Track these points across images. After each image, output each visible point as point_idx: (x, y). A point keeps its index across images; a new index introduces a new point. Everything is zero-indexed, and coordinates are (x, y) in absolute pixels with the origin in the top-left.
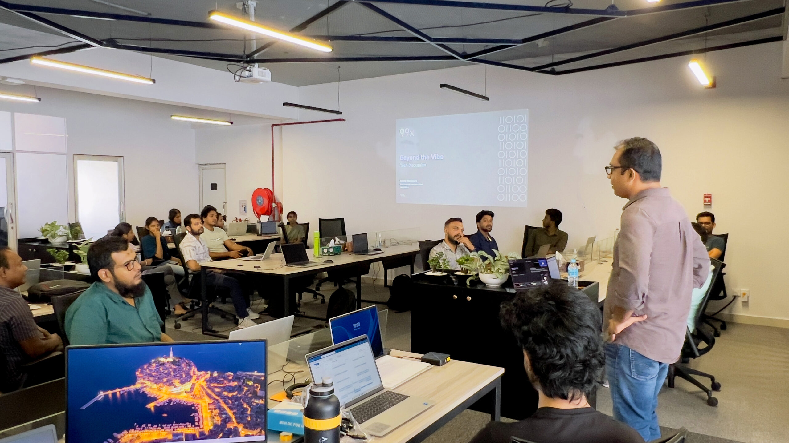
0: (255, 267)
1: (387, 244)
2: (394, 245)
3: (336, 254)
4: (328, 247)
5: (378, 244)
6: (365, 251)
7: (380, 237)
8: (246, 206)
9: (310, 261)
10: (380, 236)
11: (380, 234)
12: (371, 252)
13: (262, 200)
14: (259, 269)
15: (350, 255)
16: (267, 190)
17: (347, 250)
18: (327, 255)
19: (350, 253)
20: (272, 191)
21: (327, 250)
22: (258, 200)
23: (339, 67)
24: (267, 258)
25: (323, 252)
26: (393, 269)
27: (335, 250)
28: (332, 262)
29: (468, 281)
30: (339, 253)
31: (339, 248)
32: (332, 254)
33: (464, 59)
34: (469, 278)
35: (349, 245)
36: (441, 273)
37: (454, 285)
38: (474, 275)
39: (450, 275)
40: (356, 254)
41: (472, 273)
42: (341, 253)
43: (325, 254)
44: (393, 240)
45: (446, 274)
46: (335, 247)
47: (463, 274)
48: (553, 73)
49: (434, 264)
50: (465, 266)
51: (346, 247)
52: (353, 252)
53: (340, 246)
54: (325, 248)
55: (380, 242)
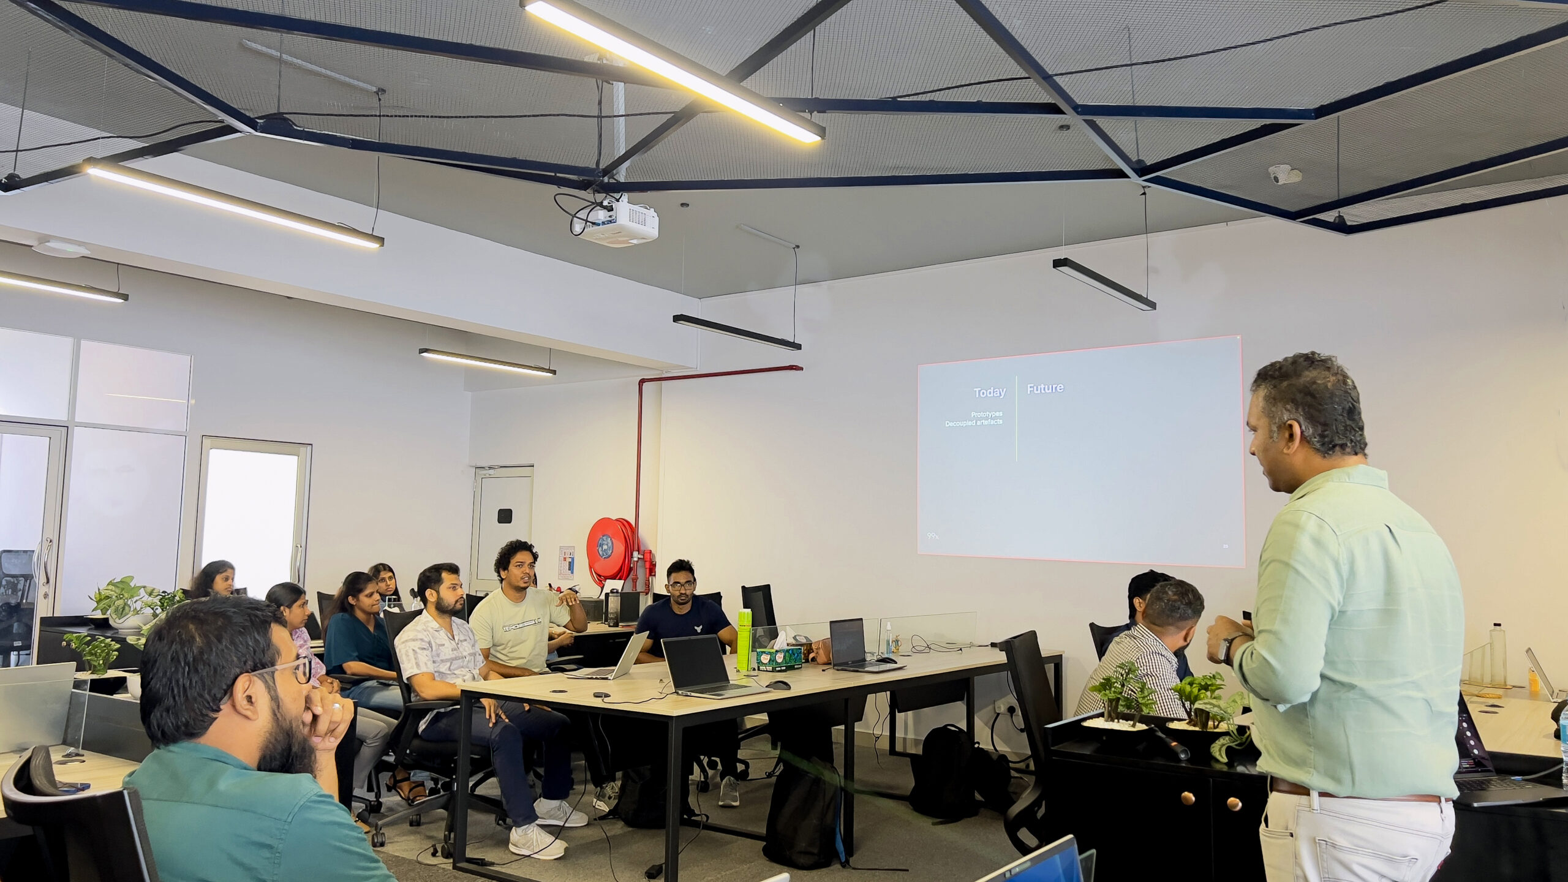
0: (597, 695)
1: (905, 648)
2: (920, 652)
3: (790, 668)
4: (774, 651)
5: (883, 648)
6: (858, 664)
7: (890, 630)
8: (573, 559)
9: (731, 682)
10: (889, 628)
11: (889, 623)
12: (872, 665)
13: (610, 544)
14: (606, 700)
15: (823, 670)
16: (624, 522)
17: (813, 659)
18: (770, 668)
19: (825, 667)
20: (634, 526)
21: (769, 657)
22: (601, 545)
23: (798, 247)
24: (625, 674)
25: (759, 662)
26: (910, 713)
27: (787, 658)
28: (786, 686)
29: (1218, 750)
30: (796, 667)
31: (796, 655)
32: (783, 668)
33: (1140, 177)
34: (1217, 742)
35: (820, 646)
36: (1132, 723)
37: (1180, 760)
38: (1232, 731)
39: (1156, 731)
40: (838, 670)
41: (1223, 727)
42: (800, 666)
43: (764, 667)
44: (917, 642)
45: (1143, 727)
46: (788, 651)
47: (1197, 729)
48: (1341, 227)
49: (1112, 696)
50: (1205, 704)
51: (813, 652)
52: (830, 664)
53: (799, 649)
54: (764, 652)
55: (888, 642)
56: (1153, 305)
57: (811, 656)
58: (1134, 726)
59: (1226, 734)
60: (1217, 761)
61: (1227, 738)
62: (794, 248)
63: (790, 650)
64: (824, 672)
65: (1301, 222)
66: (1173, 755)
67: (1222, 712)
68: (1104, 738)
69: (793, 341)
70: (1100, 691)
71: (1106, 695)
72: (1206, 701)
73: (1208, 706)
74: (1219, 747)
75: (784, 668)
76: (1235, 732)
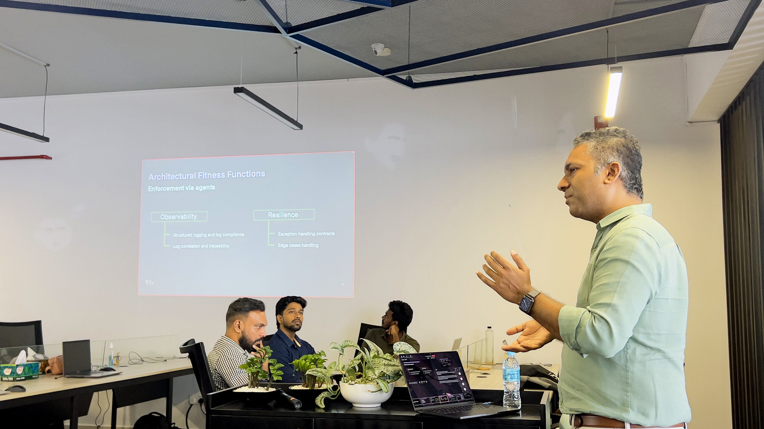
1: (123, 361)
2: (135, 364)
3: (28, 378)
4: (15, 365)
5: (107, 362)
6: (85, 372)
7: (112, 349)
10: (111, 346)
11: (112, 344)
12: (95, 372)
15: (56, 378)
17: (49, 371)
18: (11, 379)
19: (57, 376)
21: (10, 370)
23: (48, 65)
25: (3, 375)
26: (128, 408)
27: (27, 371)
28: (23, 389)
29: (319, 401)
30: (33, 377)
31: (34, 368)
32: (22, 378)
33: (288, 33)
34: (319, 396)
35: (55, 361)
36: (266, 388)
37: (295, 409)
38: (329, 388)
39: (282, 392)
40: (68, 377)
41: (324, 387)
42: (37, 376)
43: (7, 378)
44: (133, 355)
45: (274, 390)
46: (27, 365)
47: (308, 389)
48: (409, 83)
49: (254, 370)
50: (313, 371)
51: (49, 366)
52: (62, 374)
53: (37, 363)
54: (7, 367)
55: (110, 358)
56: (301, 127)
57: (47, 368)
58: (267, 389)
59: (326, 390)
60: (319, 407)
61: (326, 393)
62: (45, 66)
63: (29, 364)
64: (56, 380)
65: (387, 77)
66: (291, 406)
67: (323, 375)
68: (248, 399)
69: (42, 135)
70: (246, 368)
71: (250, 370)
72: (314, 369)
73: (315, 372)
74: (321, 398)
75: (24, 378)
76: (331, 389)
